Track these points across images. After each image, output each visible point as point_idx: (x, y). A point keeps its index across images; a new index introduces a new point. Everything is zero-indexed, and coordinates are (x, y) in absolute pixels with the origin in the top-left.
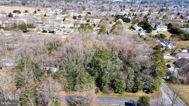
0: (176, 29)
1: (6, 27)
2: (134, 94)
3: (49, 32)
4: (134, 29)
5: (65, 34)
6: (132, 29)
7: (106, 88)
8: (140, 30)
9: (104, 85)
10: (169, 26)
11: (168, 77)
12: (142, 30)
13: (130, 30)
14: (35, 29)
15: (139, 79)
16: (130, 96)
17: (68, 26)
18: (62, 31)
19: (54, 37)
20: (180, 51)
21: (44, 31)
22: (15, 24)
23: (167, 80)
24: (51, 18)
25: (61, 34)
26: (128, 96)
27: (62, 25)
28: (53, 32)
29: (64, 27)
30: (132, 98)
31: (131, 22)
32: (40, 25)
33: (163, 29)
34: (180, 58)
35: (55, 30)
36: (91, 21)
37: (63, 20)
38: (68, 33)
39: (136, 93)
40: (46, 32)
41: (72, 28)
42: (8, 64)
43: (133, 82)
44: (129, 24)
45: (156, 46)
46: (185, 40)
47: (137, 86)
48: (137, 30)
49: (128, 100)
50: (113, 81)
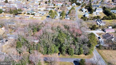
0: (108, 11)
1: (5, 11)
2: (79, 56)
3: (31, 14)
4: (82, 11)
5: (41, 15)
6: (81, 11)
7: (64, 53)
8: (86, 12)
9: (63, 51)
10: (104, 8)
11: (98, 45)
12: (87, 12)
13: (80, 12)
14: (23, 12)
15: (81, 49)
16: (77, 57)
17: (42, 9)
18: (39, 13)
19: (34, 18)
20: (107, 27)
21: (28, 14)
22: (10, 9)
23: (97, 47)
24: (31, 3)
25: (39, 15)
26: (76, 57)
27: (39, 9)
28: (33, 14)
29: (40, 10)
30: (77, 58)
31: (81, 5)
32: (25, 9)
33: (100, 11)
34: (107, 32)
35: (35, 13)
36: (56, 5)
37: (39, 5)
38: (43, 15)
39: (80, 55)
40: (30, 14)
41: (45, 10)
42: (10, 38)
43: (78, 50)
44: (80, 7)
45: (94, 25)
46: (112, 19)
47: (80, 52)
48: (84, 11)
49: (75, 59)
50: (68, 49)
